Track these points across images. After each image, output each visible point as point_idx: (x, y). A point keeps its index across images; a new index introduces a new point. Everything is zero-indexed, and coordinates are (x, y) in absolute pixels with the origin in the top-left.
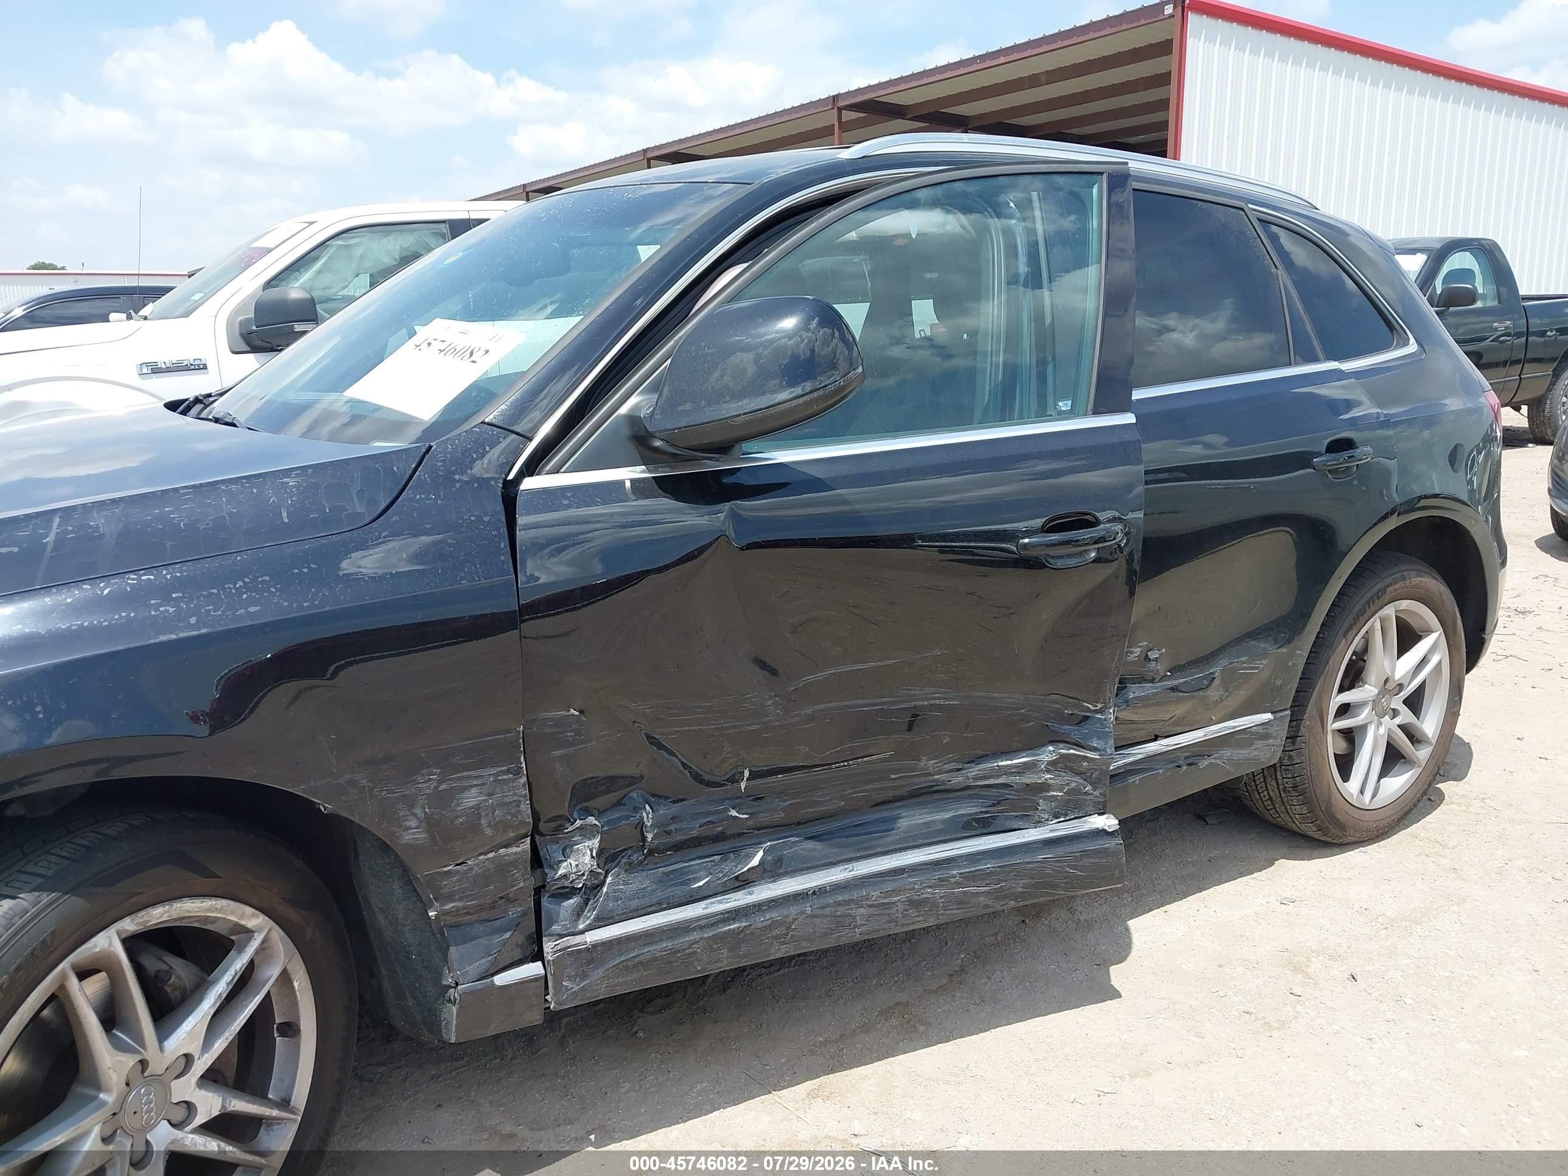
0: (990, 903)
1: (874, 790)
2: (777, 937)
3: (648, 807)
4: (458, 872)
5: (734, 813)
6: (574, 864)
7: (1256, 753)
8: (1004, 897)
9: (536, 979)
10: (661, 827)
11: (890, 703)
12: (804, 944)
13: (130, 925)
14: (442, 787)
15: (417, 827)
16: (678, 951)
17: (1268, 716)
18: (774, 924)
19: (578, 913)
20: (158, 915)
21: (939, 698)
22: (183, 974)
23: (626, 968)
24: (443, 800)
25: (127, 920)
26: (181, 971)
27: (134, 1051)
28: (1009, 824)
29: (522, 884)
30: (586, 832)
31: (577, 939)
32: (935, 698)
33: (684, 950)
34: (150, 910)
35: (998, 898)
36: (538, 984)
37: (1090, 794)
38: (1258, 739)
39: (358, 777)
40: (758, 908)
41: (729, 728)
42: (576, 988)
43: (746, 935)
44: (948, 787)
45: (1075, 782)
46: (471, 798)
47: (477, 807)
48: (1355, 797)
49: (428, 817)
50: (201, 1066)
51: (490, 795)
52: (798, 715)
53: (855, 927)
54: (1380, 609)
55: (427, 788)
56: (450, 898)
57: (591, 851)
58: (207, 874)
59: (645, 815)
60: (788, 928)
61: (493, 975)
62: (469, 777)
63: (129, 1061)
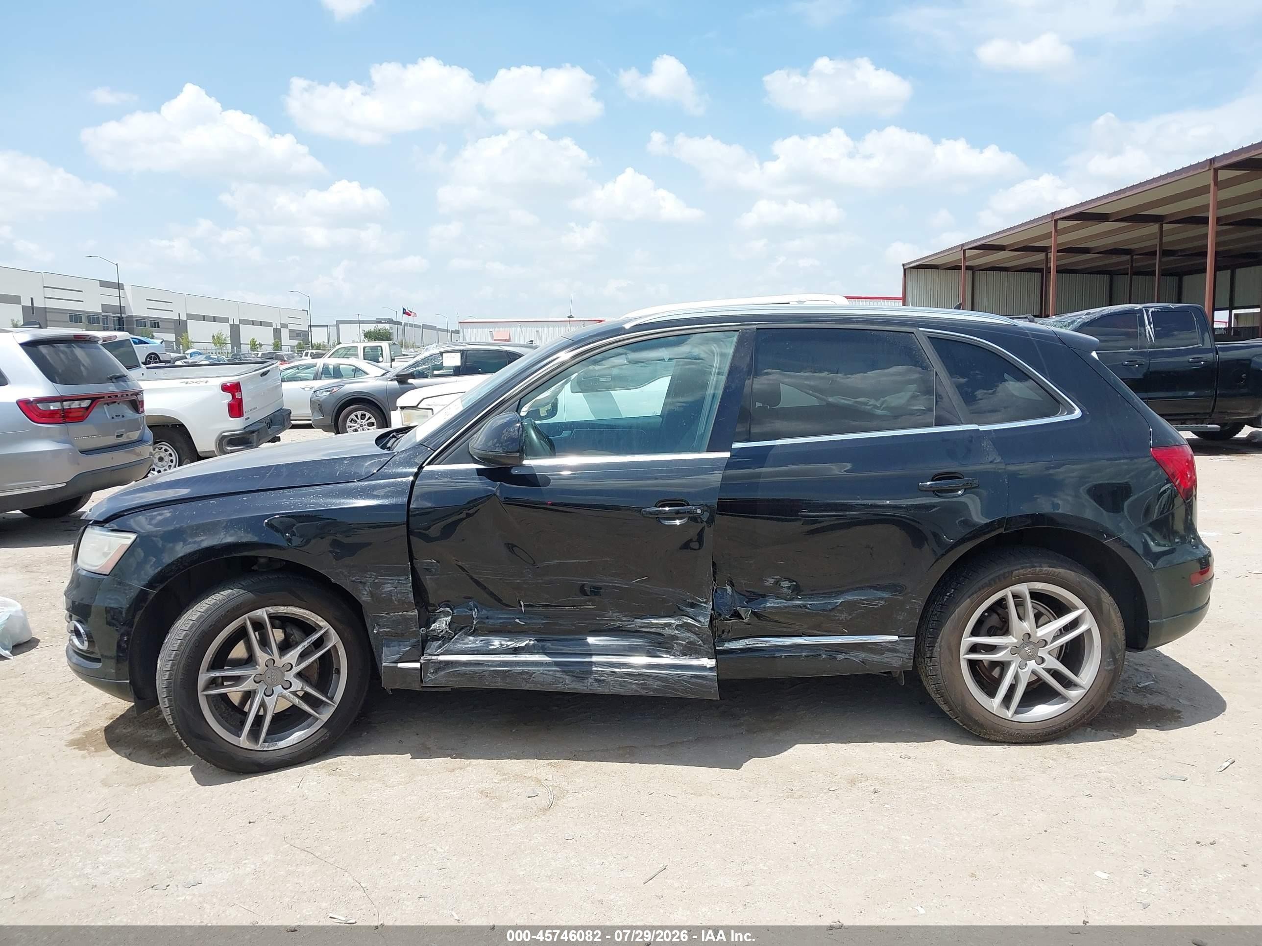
0: (639, 689)
1: (590, 624)
2: (524, 679)
3: (476, 610)
4: (386, 617)
5: (517, 621)
6: (438, 626)
7: (887, 659)
8: (647, 689)
9: (416, 669)
10: (481, 620)
11: (590, 581)
12: (539, 686)
13: (271, 610)
14: (376, 581)
15: (367, 595)
16: (476, 673)
17: (896, 638)
18: (523, 673)
19: (440, 647)
20: (282, 610)
21: (618, 583)
22: (297, 637)
23: (453, 674)
24: (377, 586)
25: (270, 608)
26: (296, 634)
27: (269, 654)
28: (659, 654)
29: (415, 629)
30: (446, 614)
31: (434, 657)
32: (616, 583)
33: (480, 673)
34: (279, 607)
35: (644, 689)
36: (417, 671)
37: (702, 646)
38: (887, 651)
39: (344, 571)
40: (518, 663)
41: (507, 580)
42: (433, 677)
43: (509, 674)
44: (626, 629)
45: (693, 637)
46: (388, 588)
47: (390, 591)
48: (995, 708)
49: (370, 591)
50: (296, 669)
51: (396, 588)
52: (542, 579)
53: (565, 684)
54: (1011, 586)
55: (371, 580)
56: (384, 627)
57: (446, 622)
58: (302, 600)
59: (474, 613)
60: (531, 676)
61: (398, 663)
62: (387, 579)
63: (267, 657)
